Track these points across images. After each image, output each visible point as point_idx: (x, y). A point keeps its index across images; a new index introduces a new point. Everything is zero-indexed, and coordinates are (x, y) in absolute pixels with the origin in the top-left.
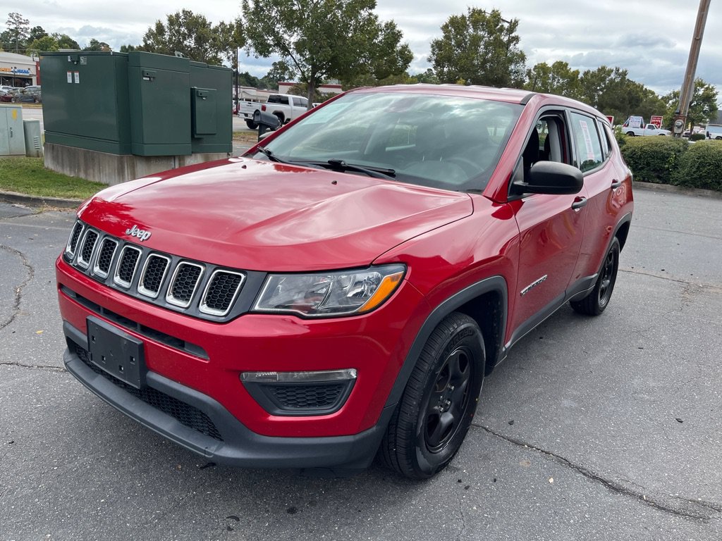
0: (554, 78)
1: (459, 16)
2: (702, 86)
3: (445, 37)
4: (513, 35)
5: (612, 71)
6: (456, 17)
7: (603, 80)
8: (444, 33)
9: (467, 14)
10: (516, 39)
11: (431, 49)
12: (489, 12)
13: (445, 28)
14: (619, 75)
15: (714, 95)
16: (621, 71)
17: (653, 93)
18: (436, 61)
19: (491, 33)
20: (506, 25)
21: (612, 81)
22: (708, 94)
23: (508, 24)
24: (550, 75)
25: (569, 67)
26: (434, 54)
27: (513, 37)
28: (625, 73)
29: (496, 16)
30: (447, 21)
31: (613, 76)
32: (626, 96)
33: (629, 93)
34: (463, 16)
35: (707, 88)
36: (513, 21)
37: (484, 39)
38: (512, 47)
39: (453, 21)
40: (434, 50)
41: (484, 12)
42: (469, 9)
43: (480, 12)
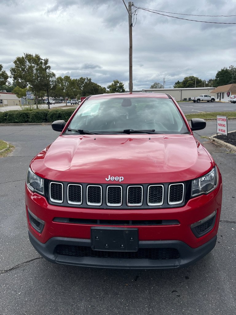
0: (65, 83)
1: (21, 57)
2: (118, 82)
3: (16, 66)
4: (47, 65)
5: (85, 79)
6: (20, 57)
7: (83, 82)
8: (16, 65)
9: (24, 56)
10: (49, 67)
11: (10, 72)
12: (34, 55)
13: (15, 62)
14: (88, 80)
15: (123, 85)
16: (88, 79)
17: (100, 87)
18: (13, 77)
19: (38, 65)
20: (43, 61)
21: (86, 83)
22: (121, 85)
23: (44, 61)
24: (64, 82)
25: (71, 78)
26: (12, 74)
27: (47, 66)
28: (90, 80)
29: (38, 58)
30: (16, 59)
31: (86, 81)
32: (93, 88)
33: (94, 87)
34: (23, 57)
35: (120, 83)
36: (46, 59)
37: (35, 67)
38: (47, 71)
39: (19, 59)
40: (12, 72)
41: (32, 55)
42: (25, 54)
43: (30, 55)
